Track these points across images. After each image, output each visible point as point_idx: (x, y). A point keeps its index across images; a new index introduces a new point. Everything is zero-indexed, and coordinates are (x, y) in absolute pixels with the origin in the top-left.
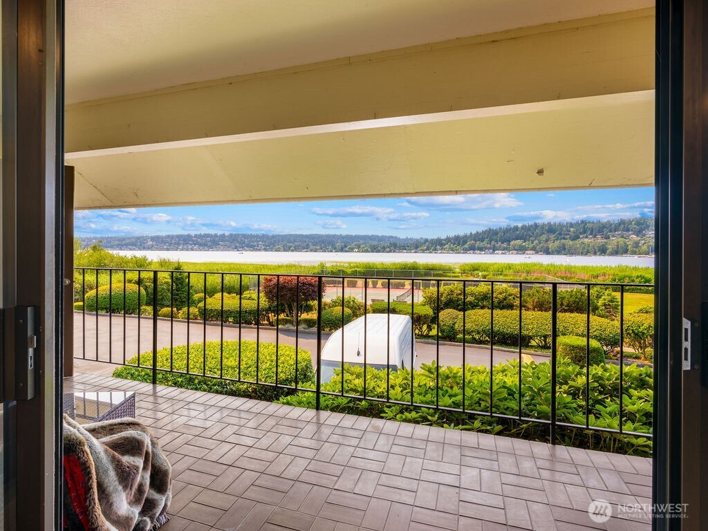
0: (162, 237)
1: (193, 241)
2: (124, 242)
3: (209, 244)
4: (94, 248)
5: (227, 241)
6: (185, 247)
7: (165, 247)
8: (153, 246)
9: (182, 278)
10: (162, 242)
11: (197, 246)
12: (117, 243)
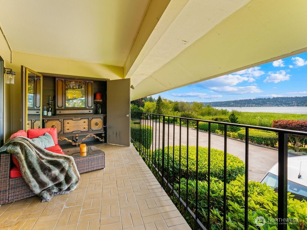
0: (238, 101)
1: (252, 102)
2: (222, 104)
3: (261, 103)
4: (208, 106)
5: (272, 101)
6: (248, 105)
7: (239, 105)
8: (233, 105)
9: (234, 119)
10: (238, 103)
11: (255, 104)
12: (219, 104)
